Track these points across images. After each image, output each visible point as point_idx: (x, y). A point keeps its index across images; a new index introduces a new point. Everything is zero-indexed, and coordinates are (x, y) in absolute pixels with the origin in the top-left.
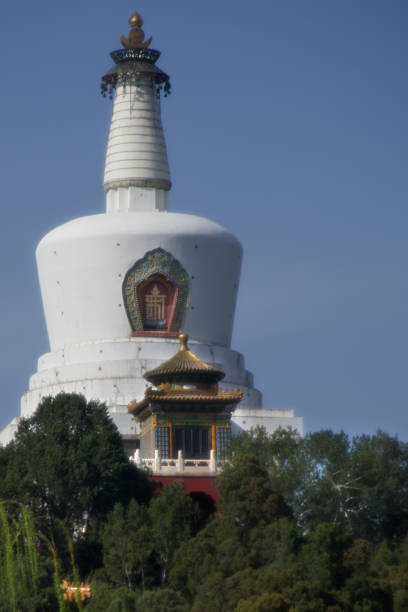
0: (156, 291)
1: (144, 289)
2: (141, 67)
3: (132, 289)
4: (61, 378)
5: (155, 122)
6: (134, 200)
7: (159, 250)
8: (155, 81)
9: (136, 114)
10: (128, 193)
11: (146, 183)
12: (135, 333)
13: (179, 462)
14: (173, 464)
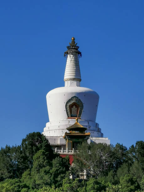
0: (74, 107)
1: (71, 106)
2: (74, 50)
3: (68, 107)
4: (50, 129)
5: (77, 64)
6: (71, 84)
7: (75, 97)
8: (77, 54)
9: (72, 62)
10: (69, 82)
11: (74, 79)
12: (68, 117)
13: (73, 151)
14: (71, 152)
